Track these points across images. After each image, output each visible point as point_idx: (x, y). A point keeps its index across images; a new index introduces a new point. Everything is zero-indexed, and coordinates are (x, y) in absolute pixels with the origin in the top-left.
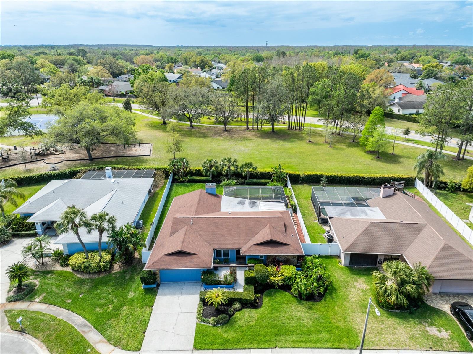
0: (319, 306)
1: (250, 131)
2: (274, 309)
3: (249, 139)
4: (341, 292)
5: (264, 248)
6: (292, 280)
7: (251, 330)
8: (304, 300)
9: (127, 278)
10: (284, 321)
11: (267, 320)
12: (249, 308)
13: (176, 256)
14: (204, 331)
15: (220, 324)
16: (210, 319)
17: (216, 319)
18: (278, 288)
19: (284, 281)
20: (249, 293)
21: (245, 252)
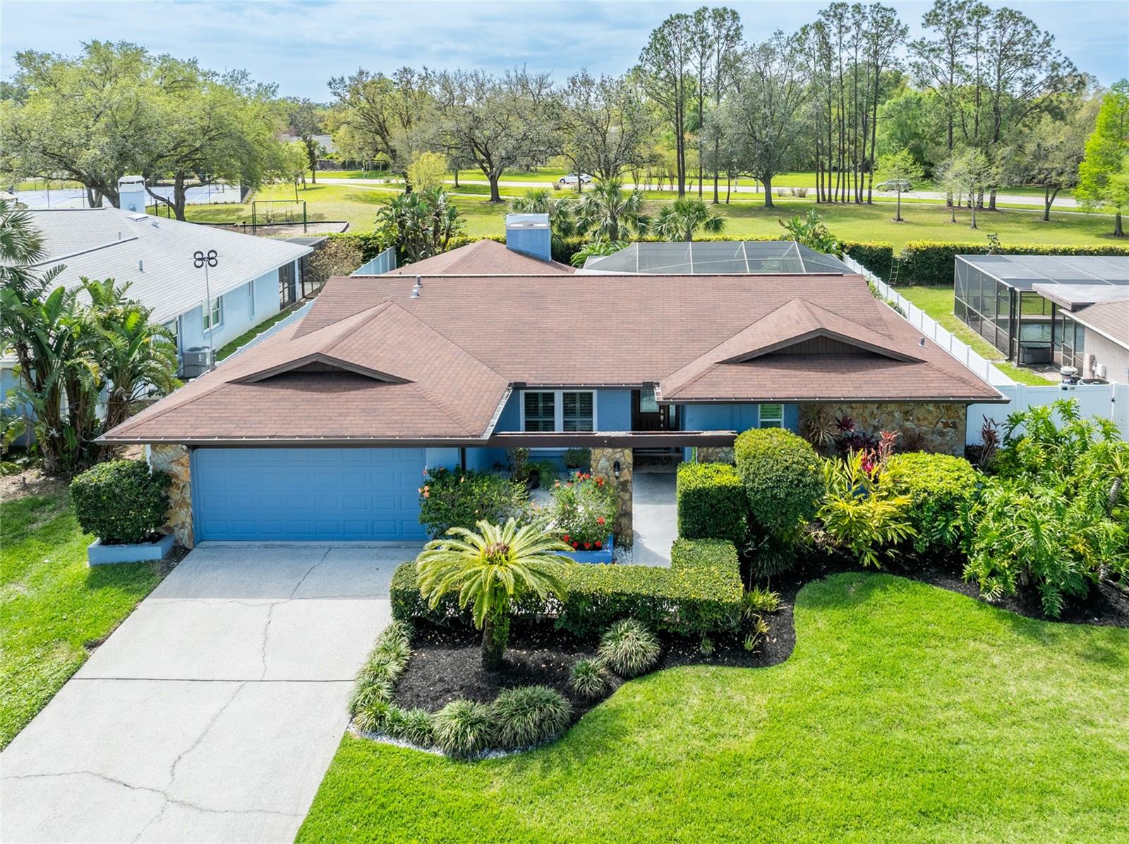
5: (783, 376)
8: (1051, 618)
12: (712, 664)
13: (295, 388)
15: (508, 749)
16: (442, 713)
17: (480, 710)
18: (881, 571)
19: (916, 524)
20: (711, 573)
21: (680, 388)
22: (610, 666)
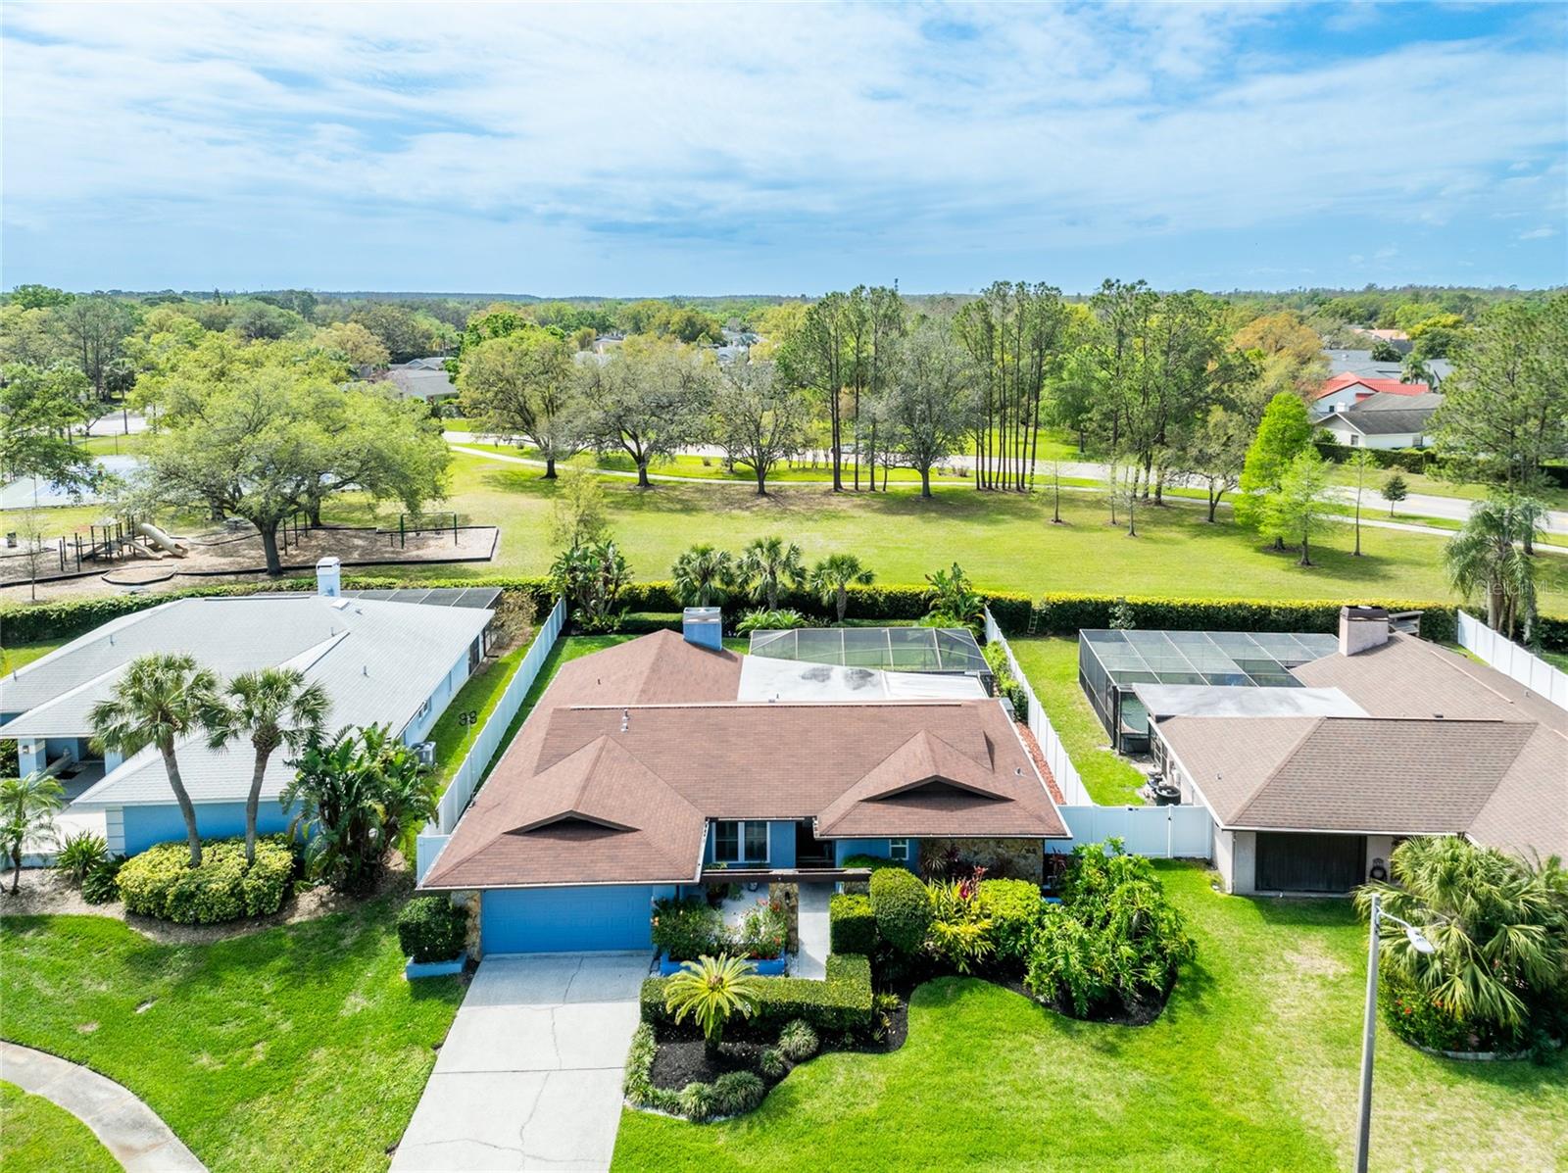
0: (1148, 1042)
1: (845, 495)
2: (957, 1053)
3: (842, 514)
4: (1235, 987)
5: (908, 814)
6: (1029, 932)
7: (862, 1137)
8: (1081, 1018)
9: (348, 941)
10: (1002, 1101)
11: (927, 1096)
12: (852, 1051)
13: (555, 837)
14: (655, 1142)
15: (726, 1115)
16: (684, 1091)
17: (708, 1089)
18: (972, 975)
19: (996, 941)
20: (851, 985)
21: (833, 825)
22: (786, 1054)
